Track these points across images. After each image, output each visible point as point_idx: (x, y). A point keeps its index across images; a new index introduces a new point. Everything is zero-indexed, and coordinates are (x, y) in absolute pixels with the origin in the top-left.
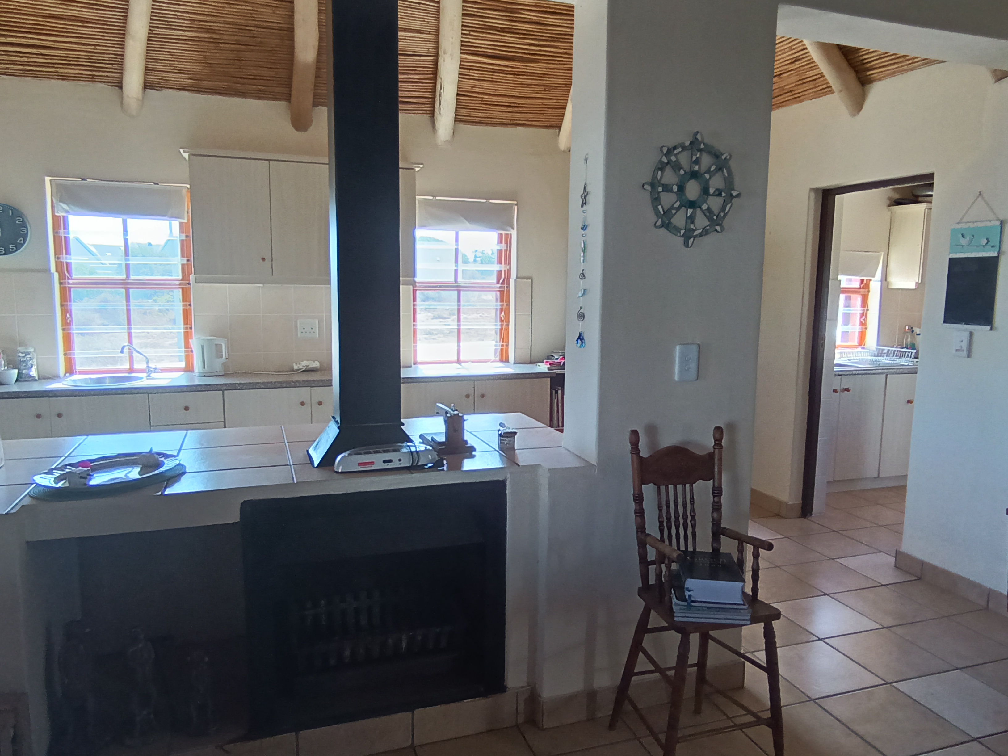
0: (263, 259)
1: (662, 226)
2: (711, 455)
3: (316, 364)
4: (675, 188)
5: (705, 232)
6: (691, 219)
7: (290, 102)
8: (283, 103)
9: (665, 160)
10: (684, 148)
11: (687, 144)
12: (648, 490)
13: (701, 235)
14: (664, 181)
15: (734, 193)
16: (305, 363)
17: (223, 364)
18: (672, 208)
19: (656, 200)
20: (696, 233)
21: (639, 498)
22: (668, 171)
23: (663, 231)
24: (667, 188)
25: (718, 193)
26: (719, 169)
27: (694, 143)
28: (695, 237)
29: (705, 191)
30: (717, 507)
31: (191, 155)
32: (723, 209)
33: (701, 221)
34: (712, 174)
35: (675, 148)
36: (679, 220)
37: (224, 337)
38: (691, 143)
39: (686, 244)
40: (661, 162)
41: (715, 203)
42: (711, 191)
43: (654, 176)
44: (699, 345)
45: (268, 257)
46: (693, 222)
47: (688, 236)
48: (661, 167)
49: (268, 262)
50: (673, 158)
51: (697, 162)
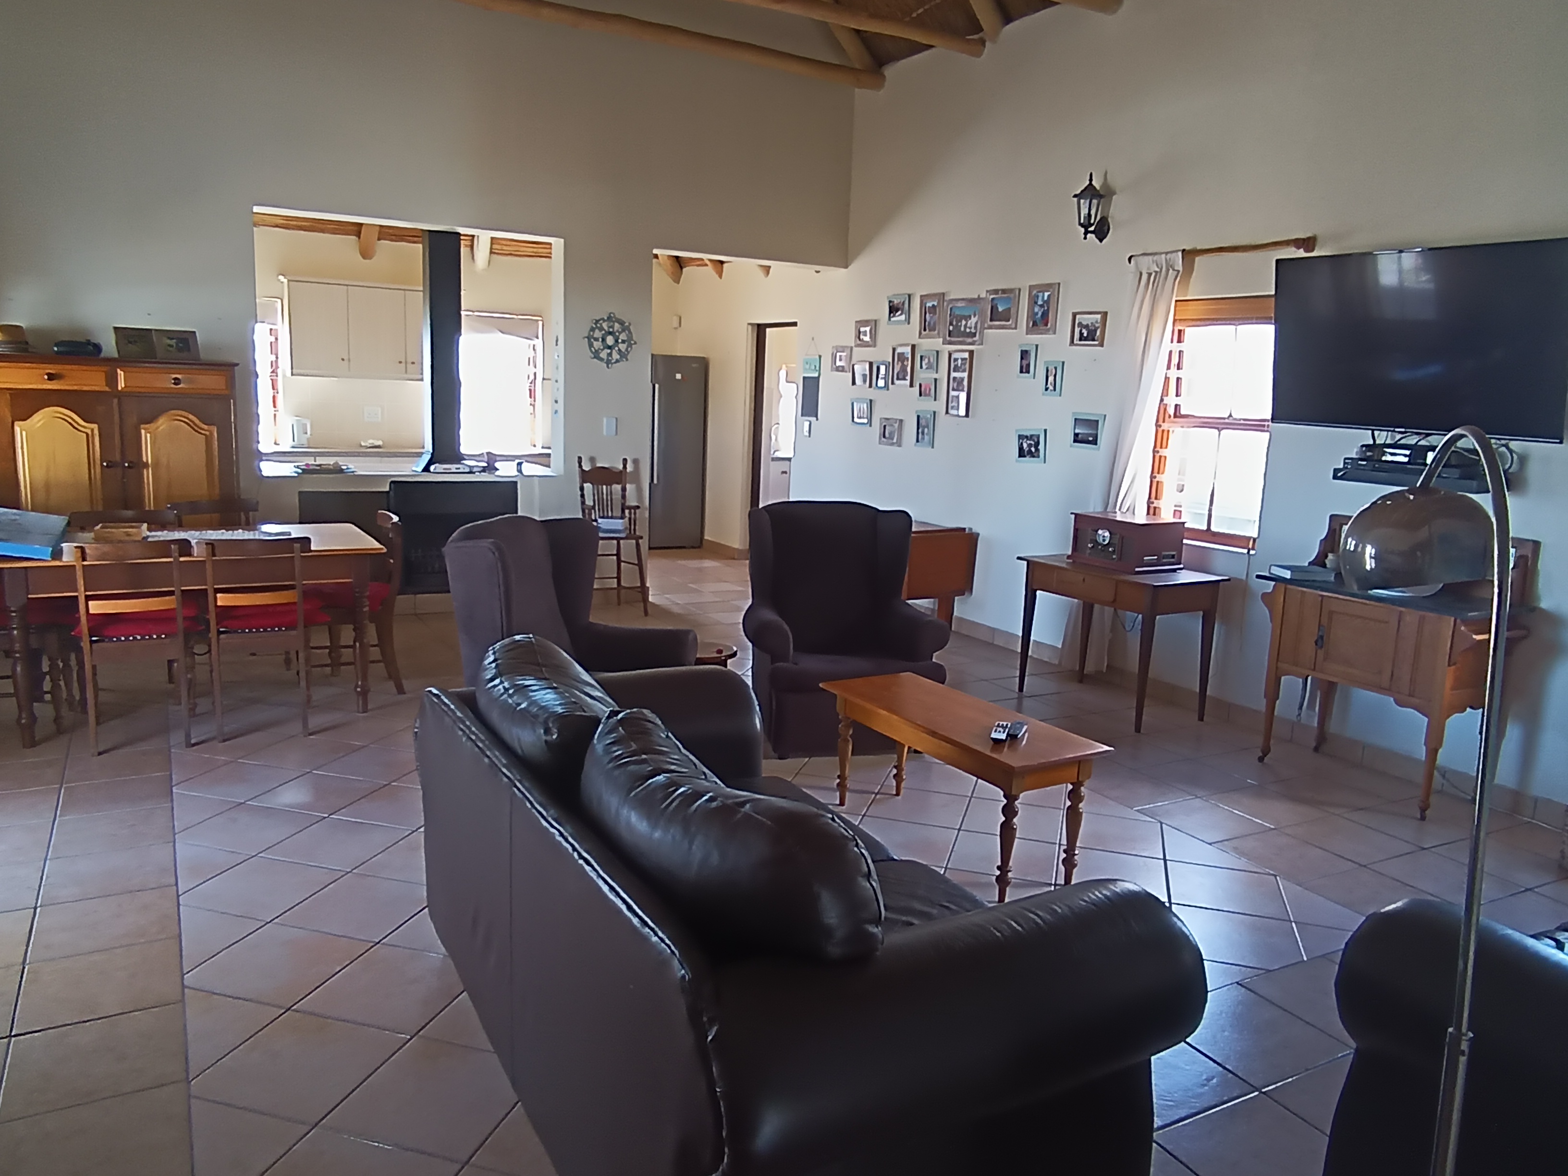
0: (343, 360)
1: (595, 357)
2: (621, 472)
3: (380, 443)
4: (600, 340)
5: (617, 361)
6: (610, 355)
7: (359, 238)
8: (354, 237)
9: (594, 326)
10: (604, 321)
11: (606, 318)
12: (588, 486)
13: (615, 363)
14: (595, 336)
15: (632, 342)
16: (371, 441)
17: (308, 439)
18: (599, 349)
19: (591, 345)
20: (613, 361)
21: (582, 489)
22: (597, 331)
23: (595, 360)
24: (596, 340)
25: (623, 342)
26: (623, 331)
27: (609, 318)
28: (612, 364)
29: (617, 341)
30: (624, 497)
31: (289, 281)
32: (627, 350)
33: (615, 356)
34: (620, 333)
35: (599, 320)
36: (604, 355)
37: (308, 418)
38: (608, 318)
39: (608, 367)
40: (592, 327)
41: (623, 347)
42: (620, 341)
43: (589, 334)
44: (617, 419)
45: (346, 358)
46: (611, 356)
47: (608, 362)
48: (593, 330)
49: (346, 362)
50: (598, 325)
51: (612, 327)
